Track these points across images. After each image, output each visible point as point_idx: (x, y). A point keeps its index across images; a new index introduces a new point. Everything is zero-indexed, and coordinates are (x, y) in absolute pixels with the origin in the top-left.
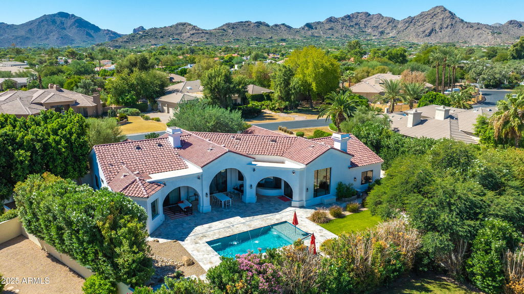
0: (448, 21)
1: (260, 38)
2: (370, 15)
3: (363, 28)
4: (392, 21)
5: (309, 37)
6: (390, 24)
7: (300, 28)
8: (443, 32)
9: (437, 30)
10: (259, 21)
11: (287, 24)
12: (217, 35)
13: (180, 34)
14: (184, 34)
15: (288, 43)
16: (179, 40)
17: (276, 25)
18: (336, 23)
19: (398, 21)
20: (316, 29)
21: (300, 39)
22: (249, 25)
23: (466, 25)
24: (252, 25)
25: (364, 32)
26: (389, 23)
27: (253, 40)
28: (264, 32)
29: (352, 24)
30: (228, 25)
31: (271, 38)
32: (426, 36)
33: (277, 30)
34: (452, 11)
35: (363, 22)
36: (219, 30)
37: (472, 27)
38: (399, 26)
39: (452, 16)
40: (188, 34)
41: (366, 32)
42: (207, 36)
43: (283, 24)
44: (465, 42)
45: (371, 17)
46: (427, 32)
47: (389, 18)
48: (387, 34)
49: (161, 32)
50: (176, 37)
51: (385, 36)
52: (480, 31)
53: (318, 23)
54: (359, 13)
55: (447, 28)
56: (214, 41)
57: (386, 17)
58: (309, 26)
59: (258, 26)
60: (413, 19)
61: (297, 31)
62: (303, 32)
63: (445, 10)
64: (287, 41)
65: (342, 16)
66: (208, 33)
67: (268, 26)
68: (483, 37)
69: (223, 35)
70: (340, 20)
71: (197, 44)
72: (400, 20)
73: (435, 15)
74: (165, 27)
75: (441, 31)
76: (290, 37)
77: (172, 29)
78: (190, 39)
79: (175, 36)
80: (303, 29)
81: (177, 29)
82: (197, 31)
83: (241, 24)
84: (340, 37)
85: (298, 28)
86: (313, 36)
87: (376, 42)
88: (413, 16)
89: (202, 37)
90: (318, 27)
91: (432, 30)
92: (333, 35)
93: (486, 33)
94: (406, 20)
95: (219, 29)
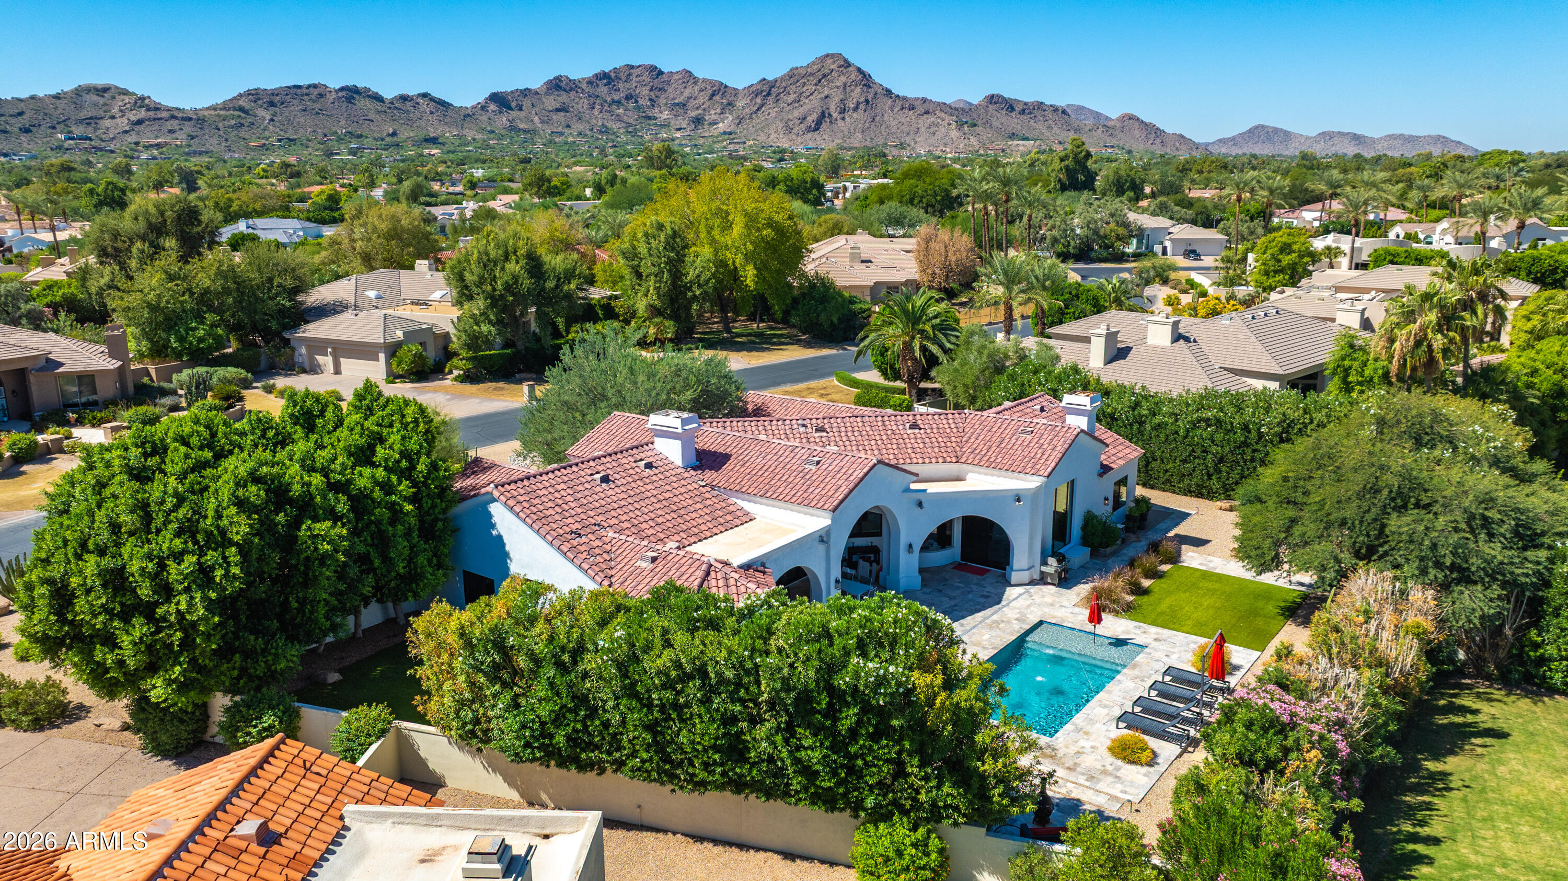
0: (857, 93)
1: (360, 136)
2: (661, 73)
3: (648, 107)
4: (719, 90)
5: (504, 132)
6: (717, 98)
7: (474, 107)
8: (848, 119)
9: (835, 115)
10: (350, 83)
11: (436, 94)
12: (220, 125)
13: (92, 121)
14: (107, 123)
15: (445, 148)
16: (90, 139)
17: (404, 98)
18: (573, 94)
19: (735, 89)
20: (521, 109)
21: (479, 136)
22: (321, 95)
23: (899, 104)
24: (331, 97)
25: (650, 118)
26: (713, 95)
27: (340, 140)
28: (371, 116)
29: (616, 98)
30: (255, 95)
31: (394, 134)
32: (809, 130)
33: (407, 112)
34: (863, 68)
35: (645, 91)
36: (224, 109)
37: (912, 108)
38: (740, 104)
39: (865, 79)
40: (123, 123)
41: (655, 118)
42: (188, 128)
43: (425, 95)
44: (902, 146)
45: (665, 78)
46: (810, 119)
47: (712, 83)
48: (710, 124)
49: (21, 114)
50: (78, 131)
51: (706, 131)
52: (932, 119)
53: (526, 93)
54: (632, 67)
55: (856, 109)
56: (213, 143)
57: (704, 80)
58: (500, 100)
59: (350, 100)
60: (772, 84)
61: (467, 116)
62: (484, 118)
63: (847, 64)
64: (443, 144)
65: (588, 73)
66: (190, 119)
67: (378, 98)
68: (939, 134)
69: (242, 125)
70: (584, 86)
71: (156, 152)
72: (740, 87)
73: (824, 76)
74: (33, 98)
75: (843, 119)
76: (448, 134)
77: (62, 104)
78: (133, 138)
79: (73, 129)
80: (483, 108)
81: (79, 107)
82: (151, 113)
83: (295, 91)
84: (588, 133)
85: (469, 105)
86: (513, 128)
87: (686, 146)
88: (770, 78)
89: (170, 131)
90: (527, 103)
91: (823, 112)
92: (568, 126)
93: (945, 123)
94: (754, 89)
95: (225, 106)
